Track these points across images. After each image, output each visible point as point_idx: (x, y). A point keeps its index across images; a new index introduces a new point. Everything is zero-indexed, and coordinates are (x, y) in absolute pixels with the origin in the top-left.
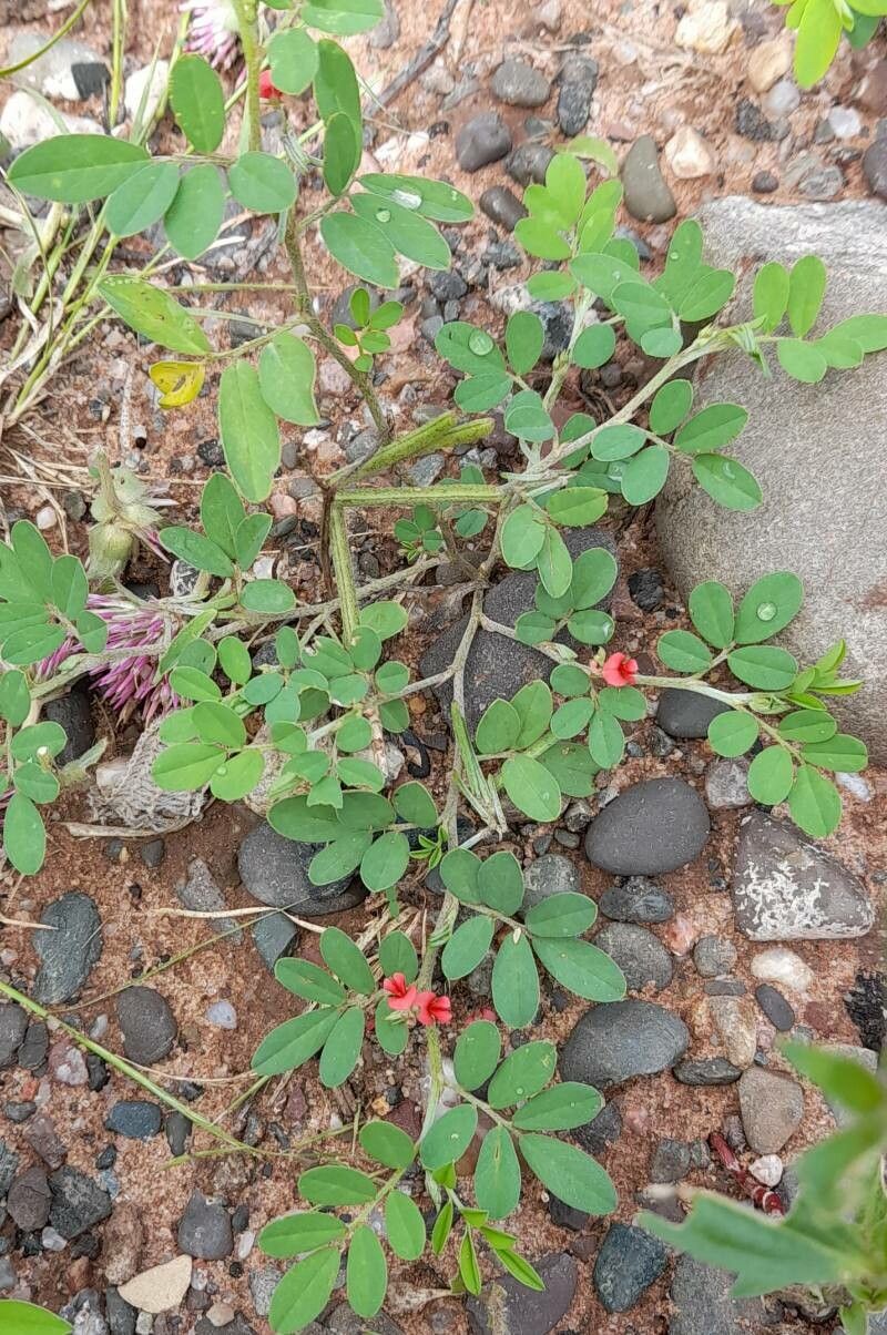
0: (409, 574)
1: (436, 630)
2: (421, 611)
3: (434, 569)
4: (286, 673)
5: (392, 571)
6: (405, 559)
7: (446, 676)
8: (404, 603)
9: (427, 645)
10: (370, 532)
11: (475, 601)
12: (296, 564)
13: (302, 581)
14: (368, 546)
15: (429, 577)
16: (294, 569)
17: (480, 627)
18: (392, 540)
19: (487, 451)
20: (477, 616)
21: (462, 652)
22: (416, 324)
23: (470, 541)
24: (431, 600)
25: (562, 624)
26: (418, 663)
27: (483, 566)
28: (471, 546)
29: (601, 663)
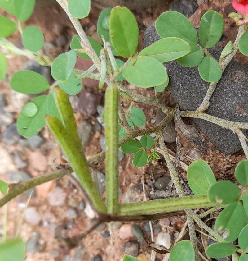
0: (169, 159)
1: (205, 143)
2: (193, 152)
3: (167, 144)
4: (239, 251)
5: (167, 169)
6: (159, 161)
7: (241, 135)
8: (188, 163)
9: (215, 148)
10: (143, 182)
11: (188, 116)
12: (160, 228)
13: (171, 225)
14: (150, 183)
15: (171, 146)
16: (163, 229)
17: (206, 112)
18: (148, 169)
19: (99, 111)
20: (198, 114)
21: (223, 123)
22: (33, 151)
23: (150, 122)
24: (185, 145)
25: (207, 53)
26: (227, 155)
27: (165, 111)
28: (153, 121)
29: (240, 17)
